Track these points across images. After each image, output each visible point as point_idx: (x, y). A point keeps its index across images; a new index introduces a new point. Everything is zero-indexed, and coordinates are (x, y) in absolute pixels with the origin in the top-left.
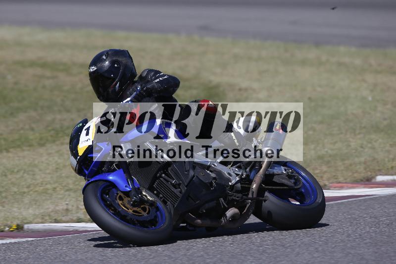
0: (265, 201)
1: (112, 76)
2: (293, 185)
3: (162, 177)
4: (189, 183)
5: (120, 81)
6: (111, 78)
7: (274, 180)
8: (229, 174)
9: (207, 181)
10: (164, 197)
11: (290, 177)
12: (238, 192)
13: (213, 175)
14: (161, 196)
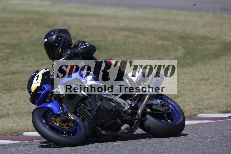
0: (146, 120)
1: (57, 44)
2: (164, 111)
3: (82, 106)
4: (97, 110)
5: (62, 47)
6: (56, 46)
7: (152, 107)
8: (124, 104)
9: (109, 108)
10: (83, 117)
11: (163, 106)
12: (129, 115)
13: (114, 104)
14: (81, 117)
